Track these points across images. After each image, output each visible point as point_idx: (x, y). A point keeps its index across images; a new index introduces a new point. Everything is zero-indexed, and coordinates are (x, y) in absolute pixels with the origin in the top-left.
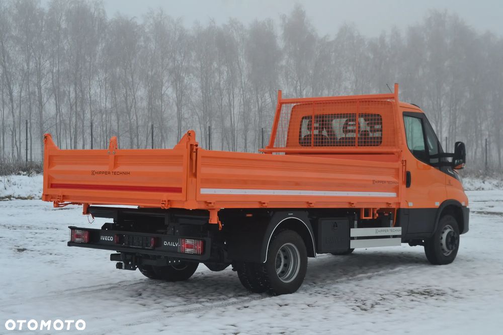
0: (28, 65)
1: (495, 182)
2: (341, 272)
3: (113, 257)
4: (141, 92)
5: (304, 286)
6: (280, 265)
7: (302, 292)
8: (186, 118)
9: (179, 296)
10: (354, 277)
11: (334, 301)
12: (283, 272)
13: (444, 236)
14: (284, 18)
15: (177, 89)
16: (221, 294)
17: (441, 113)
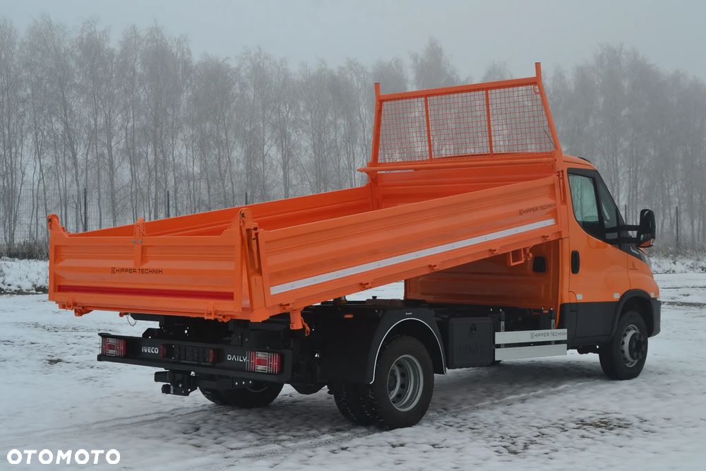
0: (95, 120)
1: (689, 262)
2: (483, 392)
3: (158, 377)
4: (238, 153)
5: (430, 414)
6: (395, 386)
7: (427, 424)
8: (295, 185)
9: (252, 432)
10: (502, 400)
11: (471, 438)
12: (399, 396)
13: (627, 340)
14: (415, 58)
15: (282, 147)
16: (312, 427)
17: (618, 175)
